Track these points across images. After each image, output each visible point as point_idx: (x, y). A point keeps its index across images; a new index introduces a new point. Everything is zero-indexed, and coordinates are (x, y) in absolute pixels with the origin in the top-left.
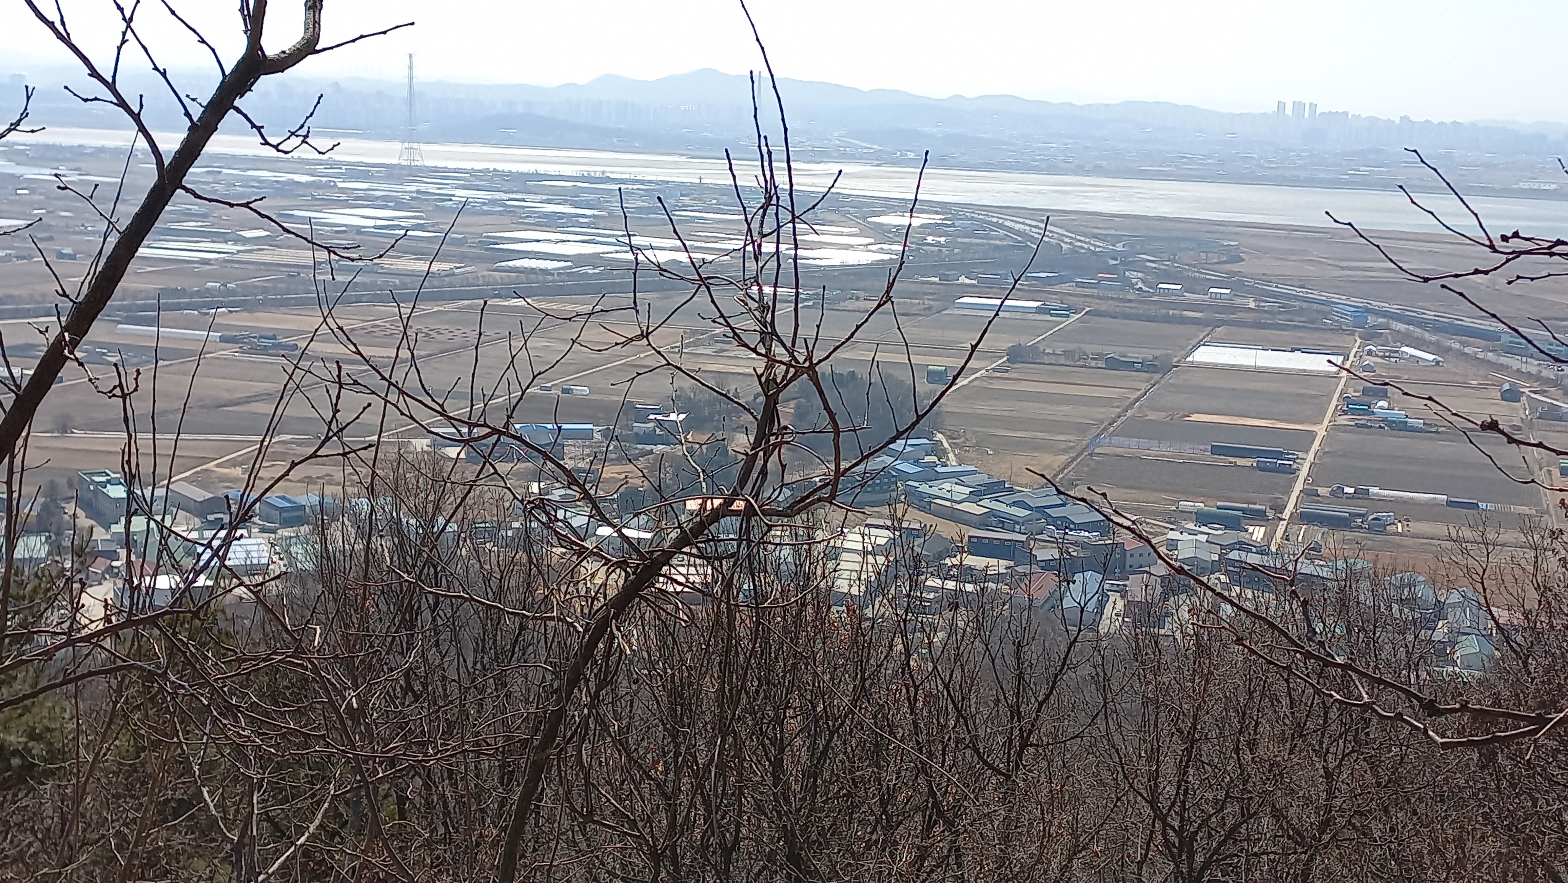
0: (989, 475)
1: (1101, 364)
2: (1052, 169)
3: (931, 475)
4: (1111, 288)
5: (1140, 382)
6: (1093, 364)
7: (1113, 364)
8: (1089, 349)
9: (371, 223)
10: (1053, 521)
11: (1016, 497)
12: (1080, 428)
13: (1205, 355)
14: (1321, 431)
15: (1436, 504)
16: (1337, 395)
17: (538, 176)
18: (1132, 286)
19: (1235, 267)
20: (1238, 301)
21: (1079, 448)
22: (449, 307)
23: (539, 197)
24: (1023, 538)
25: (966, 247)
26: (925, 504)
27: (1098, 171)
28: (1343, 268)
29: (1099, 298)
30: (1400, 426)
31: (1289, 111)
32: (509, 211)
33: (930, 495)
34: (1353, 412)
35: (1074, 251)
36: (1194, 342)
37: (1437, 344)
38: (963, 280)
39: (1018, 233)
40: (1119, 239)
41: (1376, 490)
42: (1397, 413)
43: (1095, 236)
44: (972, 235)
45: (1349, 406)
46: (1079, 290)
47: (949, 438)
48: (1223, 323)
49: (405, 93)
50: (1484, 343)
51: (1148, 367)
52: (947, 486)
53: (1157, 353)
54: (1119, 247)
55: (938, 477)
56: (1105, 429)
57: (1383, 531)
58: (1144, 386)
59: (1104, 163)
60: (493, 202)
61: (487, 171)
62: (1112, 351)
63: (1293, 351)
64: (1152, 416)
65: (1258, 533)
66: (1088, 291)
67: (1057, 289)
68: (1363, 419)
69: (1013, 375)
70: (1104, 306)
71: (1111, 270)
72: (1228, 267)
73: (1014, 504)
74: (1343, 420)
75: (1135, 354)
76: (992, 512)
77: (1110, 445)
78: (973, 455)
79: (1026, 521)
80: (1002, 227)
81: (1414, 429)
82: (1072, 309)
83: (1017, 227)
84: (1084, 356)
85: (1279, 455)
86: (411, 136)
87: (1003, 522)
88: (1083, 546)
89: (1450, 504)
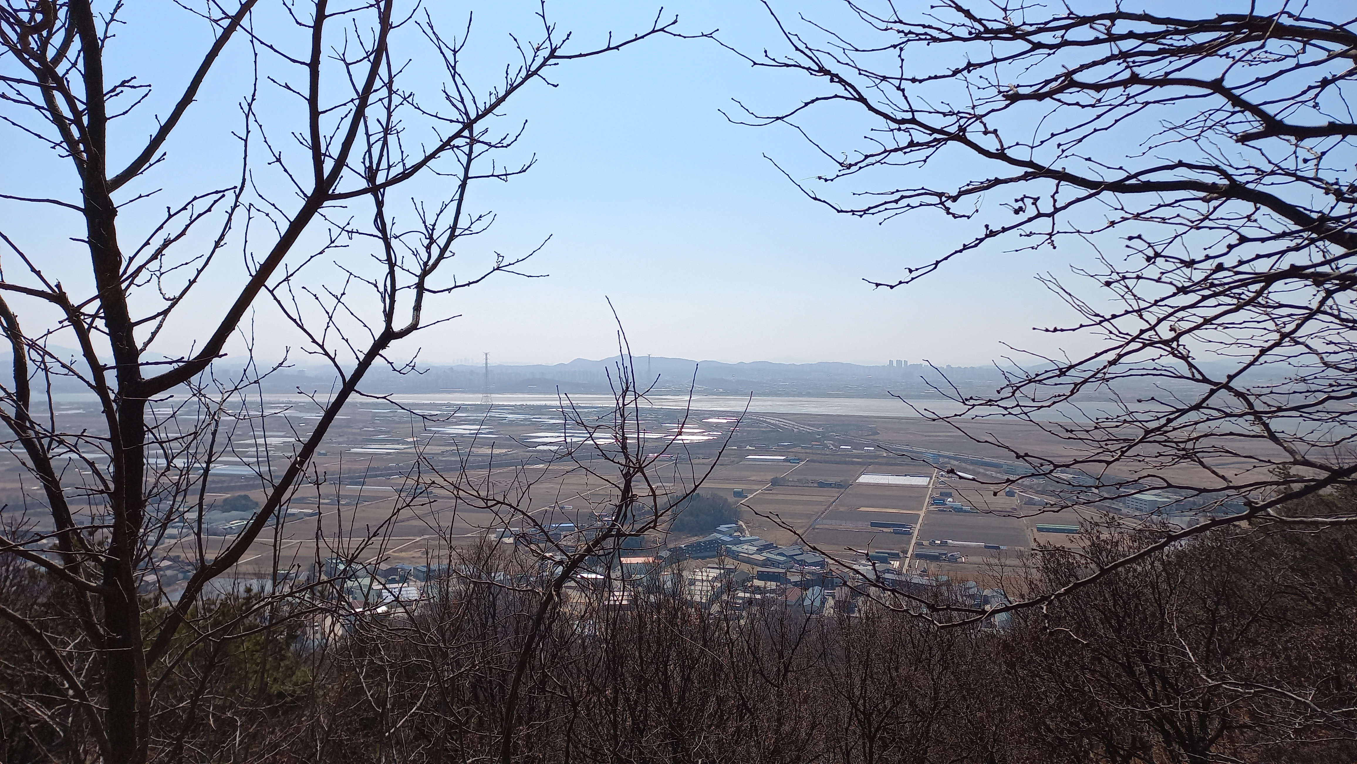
0: (766, 541)
1: (816, 485)
2: (787, 394)
3: (738, 542)
4: (818, 449)
5: (835, 492)
6: (812, 485)
7: (821, 485)
8: (810, 478)
9: (468, 432)
10: (798, 562)
11: (779, 551)
12: (808, 516)
13: (864, 479)
14: (922, 514)
15: (980, 547)
16: (928, 496)
17: (546, 407)
18: (828, 447)
19: (876, 437)
20: (878, 453)
21: (808, 526)
22: (505, 470)
23: (547, 417)
24: (784, 571)
25: (749, 432)
26: (735, 556)
27: (809, 395)
28: (926, 436)
29: (813, 454)
30: (959, 510)
31: (895, 364)
32: (534, 424)
33: (738, 552)
34: (937, 504)
35: (800, 432)
36: (859, 473)
37: (973, 470)
38: (748, 447)
39: (772, 424)
40: (820, 426)
41: (951, 541)
42: (958, 504)
43: (809, 425)
44: (751, 426)
45: (934, 502)
46: (803, 451)
47: (746, 523)
48: (870, 464)
49: (484, 371)
50: (995, 469)
51: (838, 486)
52: (746, 547)
53: (842, 479)
54: (821, 430)
55: (741, 542)
56: (819, 516)
57: (956, 562)
58: (837, 495)
59: (811, 391)
60: (525, 420)
61: (523, 405)
62: (821, 479)
63: (906, 476)
64: (842, 509)
65: (896, 564)
66: (808, 451)
67: (793, 450)
68: (942, 507)
69: (774, 492)
70: (815, 458)
71: (817, 440)
72: (872, 437)
73: (779, 554)
74: (932, 508)
75: (832, 480)
76: (768, 559)
77: (823, 524)
78: (757, 531)
79: (785, 562)
80: (765, 422)
81: (966, 512)
82: (800, 460)
83: (772, 422)
84: (807, 482)
85: (903, 526)
86: (487, 390)
87: (774, 563)
88: (812, 573)
89: (986, 547)
